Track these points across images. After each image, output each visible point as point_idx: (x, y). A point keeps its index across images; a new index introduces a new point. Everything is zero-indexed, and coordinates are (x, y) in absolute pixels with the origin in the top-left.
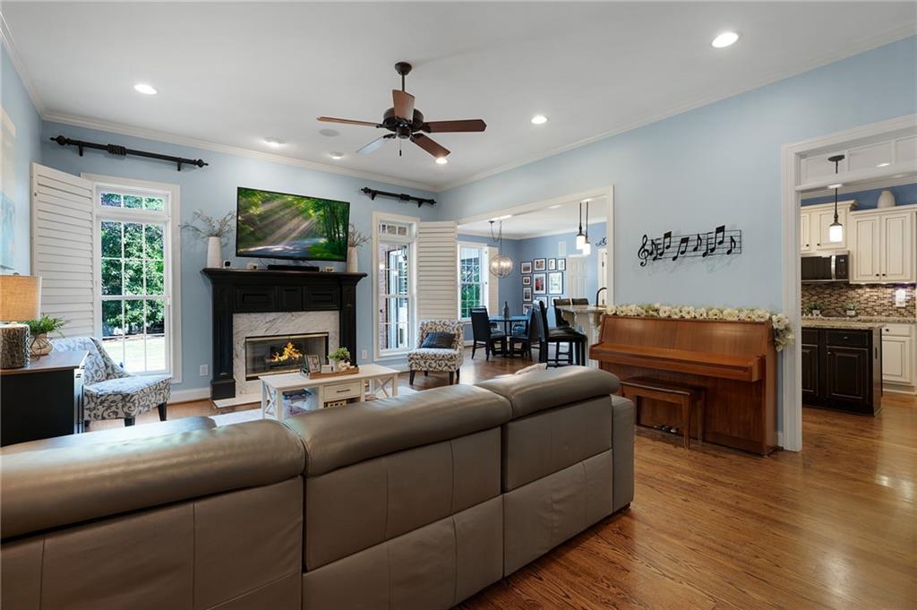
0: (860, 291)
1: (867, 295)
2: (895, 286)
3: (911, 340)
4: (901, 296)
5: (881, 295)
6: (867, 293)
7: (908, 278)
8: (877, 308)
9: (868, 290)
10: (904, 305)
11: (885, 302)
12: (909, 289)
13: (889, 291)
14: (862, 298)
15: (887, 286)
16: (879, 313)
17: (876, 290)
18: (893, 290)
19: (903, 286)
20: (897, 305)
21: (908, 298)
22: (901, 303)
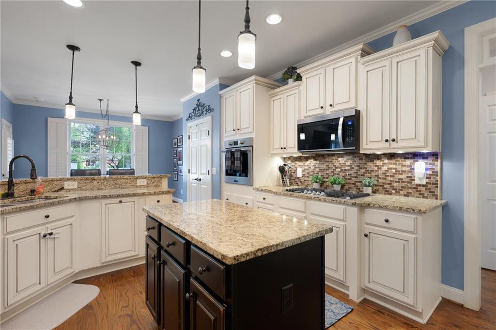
0: (378, 163)
1: (385, 168)
2: (415, 156)
3: (416, 240)
4: (420, 168)
5: (399, 168)
6: (386, 165)
7: (422, 144)
8: (395, 184)
9: (386, 161)
10: (424, 182)
11: (403, 177)
12: (430, 161)
13: (408, 162)
14: (380, 172)
15: (406, 156)
16: (398, 192)
17: (393, 161)
18: (411, 161)
19: (424, 156)
20: (417, 182)
21: (429, 172)
22: (420, 179)
